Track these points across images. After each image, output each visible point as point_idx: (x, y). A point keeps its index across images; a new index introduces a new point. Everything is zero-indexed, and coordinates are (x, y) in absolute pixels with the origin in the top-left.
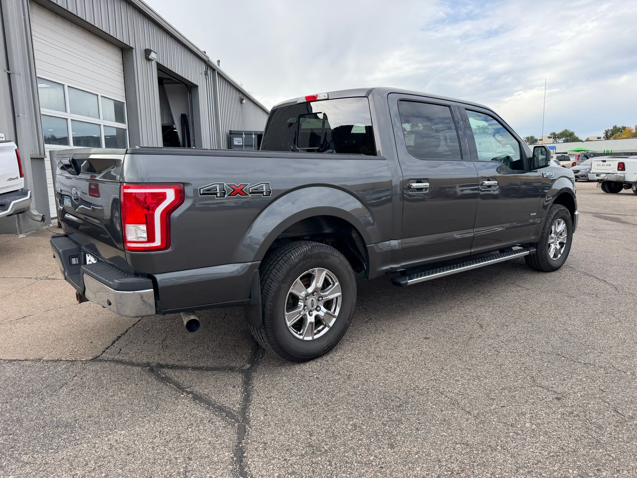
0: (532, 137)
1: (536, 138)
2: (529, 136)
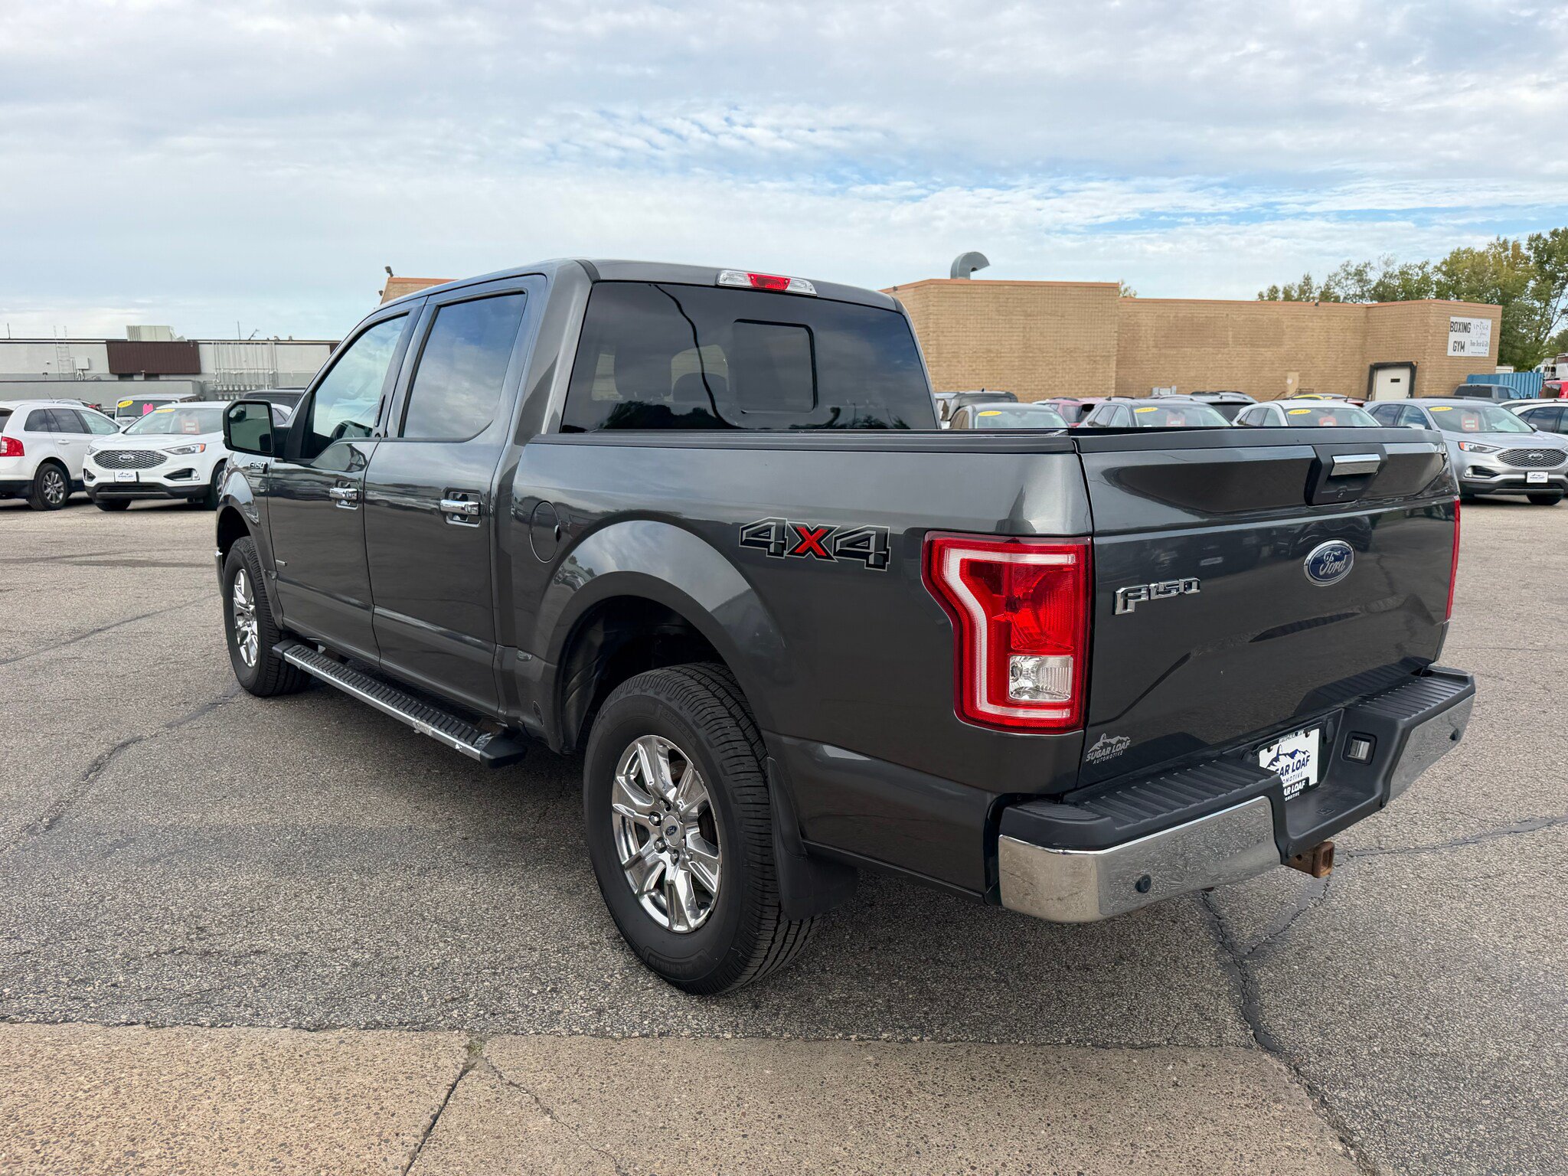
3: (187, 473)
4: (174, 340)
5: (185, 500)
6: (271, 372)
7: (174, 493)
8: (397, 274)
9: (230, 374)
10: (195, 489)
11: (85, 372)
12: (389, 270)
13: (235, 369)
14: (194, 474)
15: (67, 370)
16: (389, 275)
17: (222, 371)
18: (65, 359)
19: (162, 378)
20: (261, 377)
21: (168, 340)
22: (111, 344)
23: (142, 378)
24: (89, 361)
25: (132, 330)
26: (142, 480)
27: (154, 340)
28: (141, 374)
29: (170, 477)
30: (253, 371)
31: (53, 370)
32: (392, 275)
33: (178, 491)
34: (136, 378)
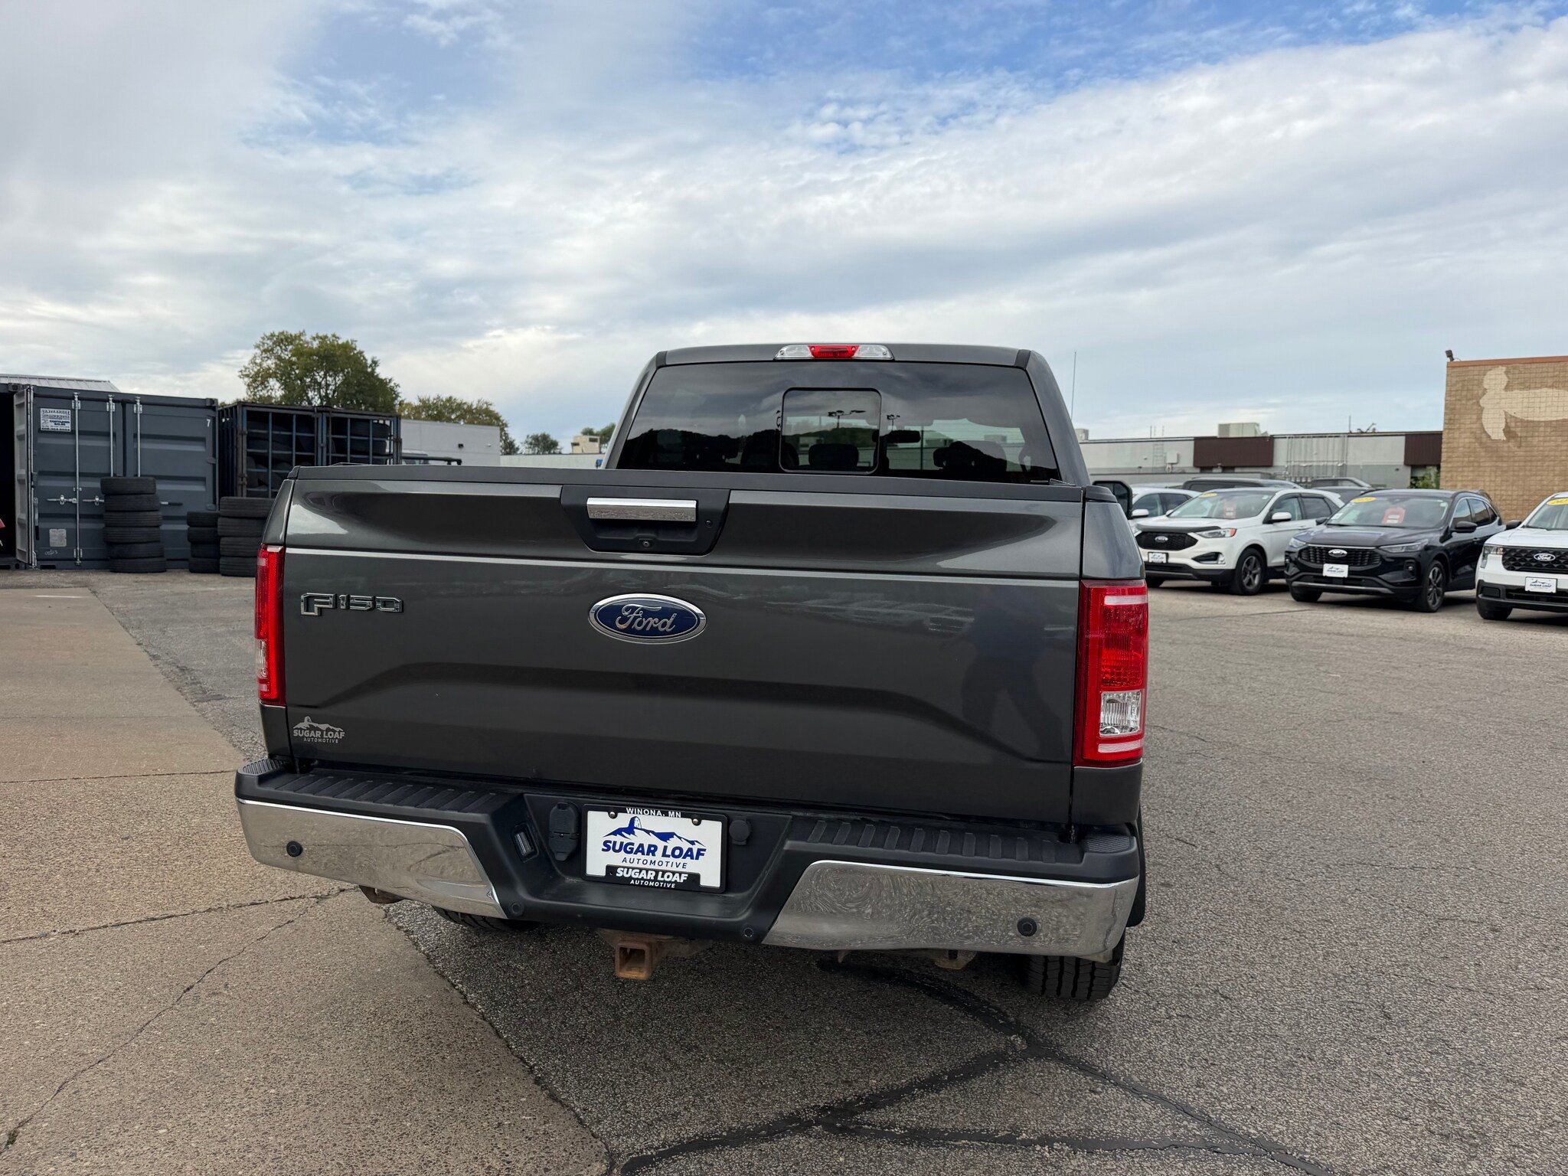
0: (545, 437)
1: (554, 439)
2: (539, 432)
3: (1214, 556)
4: (1257, 436)
5: (1208, 583)
6: (1340, 465)
7: (1199, 575)
8: (1457, 357)
9: (1300, 467)
10: (1220, 573)
11: (1174, 466)
12: (1450, 354)
13: (1305, 462)
14: (1221, 558)
15: (1159, 464)
16: (1448, 360)
17: (1293, 463)
18: (1159, 454)
19: (1237, 470)
20: (1330, 469)
21: (1253, 435)
22: (1198, 440)
23: (1220, 470)
24: (1178, 456)
25: (1224, 427)
26: (1172, 560)
27: (1240, 436)
28: (1217, 467)
29: (1198, 559)
30: (1322, 464)
31: (1147, 465)
32: (1452, 359)
33: (1203, 573)
34: (1214, 470)
